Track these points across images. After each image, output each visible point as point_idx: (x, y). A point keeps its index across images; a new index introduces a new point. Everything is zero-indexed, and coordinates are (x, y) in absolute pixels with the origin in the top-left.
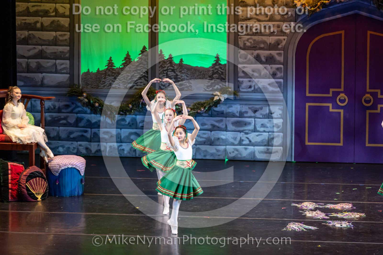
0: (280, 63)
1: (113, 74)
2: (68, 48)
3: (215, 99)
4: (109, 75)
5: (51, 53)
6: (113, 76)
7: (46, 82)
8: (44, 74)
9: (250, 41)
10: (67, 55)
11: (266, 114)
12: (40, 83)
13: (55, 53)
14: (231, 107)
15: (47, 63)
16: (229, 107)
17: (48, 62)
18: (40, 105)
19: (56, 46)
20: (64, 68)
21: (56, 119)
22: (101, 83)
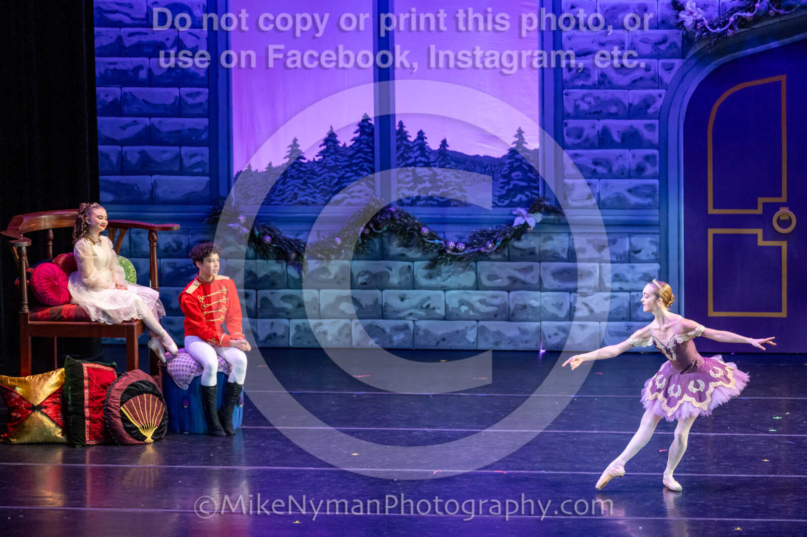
0: (652, 146)
1: (301, 175)
2: (205, 121)
3: (516, 224)
4: (292, 177)
5: (170, 132)
6: (301, 178)
7: (159, 192)
8: (155, 177)
9: (587, 99)
10: (204, 136)
11: (624, 254)
12: (147, 196)
13: (178, 132)
14: (551, 239)
15: (162, 154)
16: (545, 240)
17: (164, 152)
18: (148, 243)
19: (180, 116)
20: (199, 164)
21: (183, 270)
22: (277, 194)
